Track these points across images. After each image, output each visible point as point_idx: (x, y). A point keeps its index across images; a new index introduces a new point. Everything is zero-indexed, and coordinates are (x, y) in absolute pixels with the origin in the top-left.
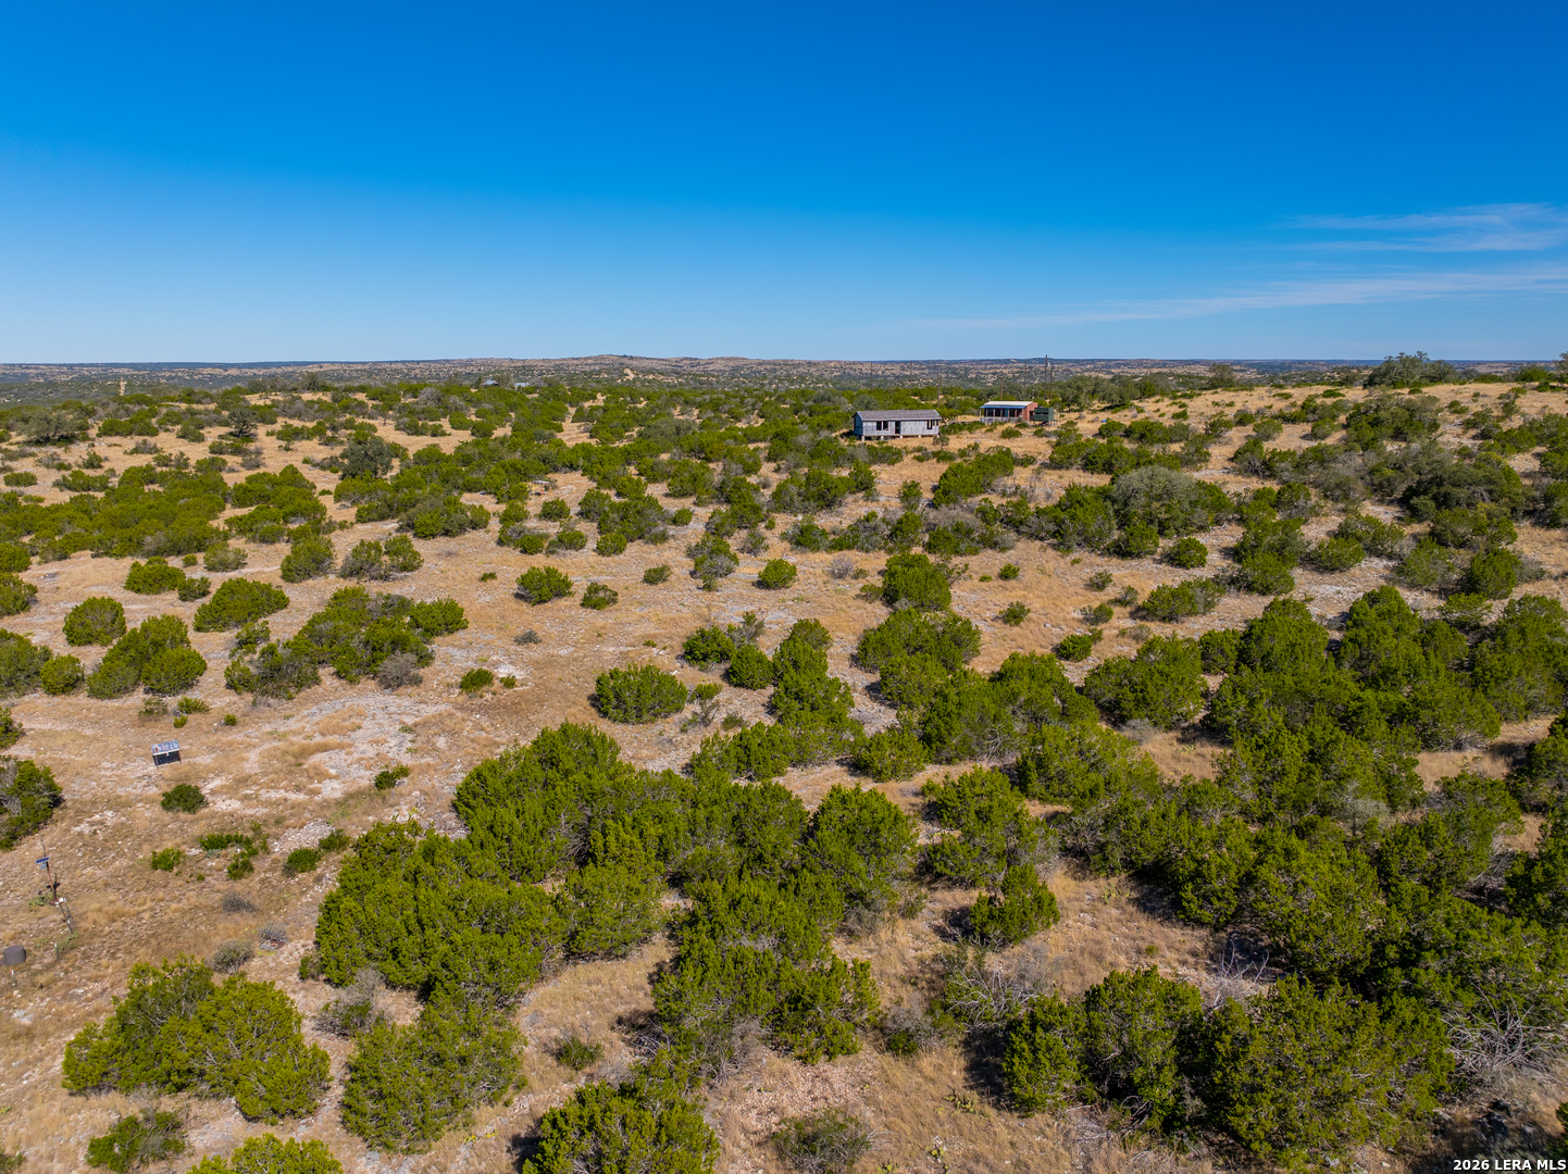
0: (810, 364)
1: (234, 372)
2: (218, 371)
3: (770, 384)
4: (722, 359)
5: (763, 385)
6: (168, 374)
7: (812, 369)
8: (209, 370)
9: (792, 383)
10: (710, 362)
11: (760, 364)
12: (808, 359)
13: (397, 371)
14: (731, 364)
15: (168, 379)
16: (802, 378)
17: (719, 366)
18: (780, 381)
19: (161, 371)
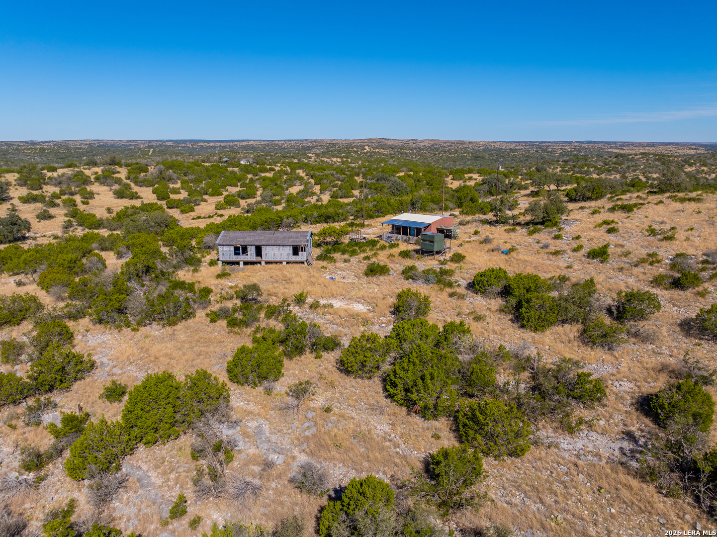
0: (470, 143)
1: (212, 144)
2: (205, 144)
3: (439, 154)
4: (428, 140)
5: (435, 154)
6: (183, 145)
7: (470, 145)
8: (202, 144)
9: (450, 154)
10: (422, 141)
11: (445, 143)
12: (470, 140)
13: (277, 145)
14: (432, 142)
15: (182, 147)
16: (456, 151)
17: (426, 144)
18: (445, 152)
19: (181, 144)
